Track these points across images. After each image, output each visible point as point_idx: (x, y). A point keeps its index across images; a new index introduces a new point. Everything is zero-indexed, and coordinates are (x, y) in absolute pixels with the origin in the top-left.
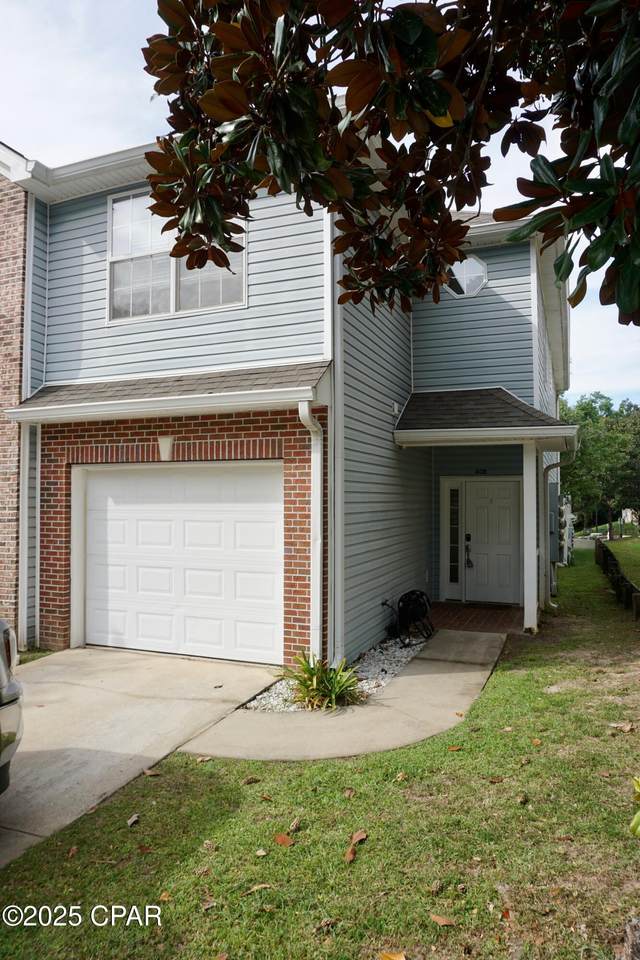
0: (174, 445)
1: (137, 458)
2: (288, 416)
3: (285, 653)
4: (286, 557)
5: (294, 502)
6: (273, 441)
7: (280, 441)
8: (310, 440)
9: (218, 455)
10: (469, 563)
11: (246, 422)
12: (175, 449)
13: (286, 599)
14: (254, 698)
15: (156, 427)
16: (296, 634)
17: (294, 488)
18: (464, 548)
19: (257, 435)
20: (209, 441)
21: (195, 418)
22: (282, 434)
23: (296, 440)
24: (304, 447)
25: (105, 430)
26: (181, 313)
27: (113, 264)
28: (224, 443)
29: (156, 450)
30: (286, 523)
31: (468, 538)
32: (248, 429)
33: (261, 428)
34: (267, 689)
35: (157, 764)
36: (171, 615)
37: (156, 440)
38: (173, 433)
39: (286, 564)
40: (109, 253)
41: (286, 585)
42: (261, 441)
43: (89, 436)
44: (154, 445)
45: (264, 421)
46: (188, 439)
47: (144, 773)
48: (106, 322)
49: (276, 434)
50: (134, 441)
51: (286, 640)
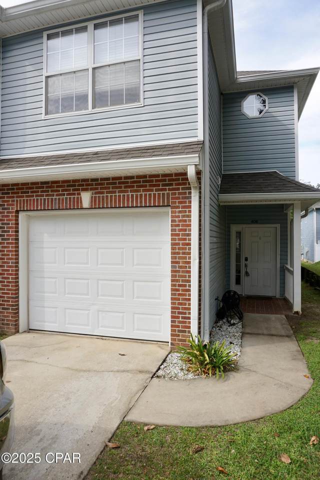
0: (92, 197)
1: (66, 206)
2: (174, 177)
3: (172, 335)
4: (172, 271)
5: (178, 235)
6: (163, 194)
7: (168, 194)
8: (190, 193)
9: (124, 203)
10: (247, 274)
11: (144, 182)
12: (93, 200)
13: (172, 299)
14: (159, 369)
15: (79, 185)
16: (179, 322)
17: (178, 225)
18: (244, 264)
19: (152, 190)
20: (117, 194)
21: (108, 179)
22: (169, 190)
23: (179, 194)
24: (185, 198)
25: (43, 188)
26: (97, 110)
27: (47, 77)
28: (128, 196)
29: (79, 201)
30: (172, 249)
31: (246, 259)
32: (146, 186)
33: (154, 185)
34: (164, 361)
35: (114, 435)
36: (89, 310)
37: (79, 194)
38: (91, 189)
39: (172, 276)
40: (45, 70)
41: (172, 290)
42: (155, 195)
43: (32, 192)
44: (78, 198)
45: (157, 181)
46: (103, 193)
47: (106, 446)
48: (43, 117)
49: (165, 190)
50: (64, 195)
51: (172, 326)
